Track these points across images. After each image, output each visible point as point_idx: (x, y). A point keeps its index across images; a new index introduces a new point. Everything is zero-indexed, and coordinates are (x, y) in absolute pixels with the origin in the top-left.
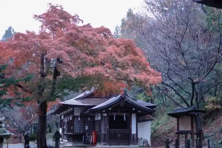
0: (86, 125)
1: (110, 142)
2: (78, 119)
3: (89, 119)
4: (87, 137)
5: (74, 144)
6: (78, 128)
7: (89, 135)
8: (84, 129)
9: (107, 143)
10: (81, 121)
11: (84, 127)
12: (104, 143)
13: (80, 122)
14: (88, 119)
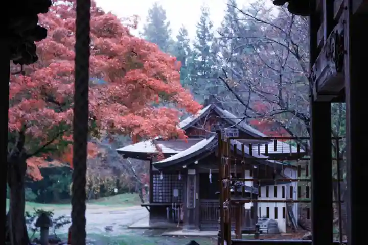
0: (174, 189)
1: (202, 223)
2: (159, 177)
3: (180, 178)
4: (175, 211)
5: (153, 222)
6: (160, 193)
7: (178, 206)
8: (172, 196)
9: (196, 225)
10: (165, 180)
11: (172, 192)
12: (189, 226)
13: (164, 182)
14: (178, 177)
